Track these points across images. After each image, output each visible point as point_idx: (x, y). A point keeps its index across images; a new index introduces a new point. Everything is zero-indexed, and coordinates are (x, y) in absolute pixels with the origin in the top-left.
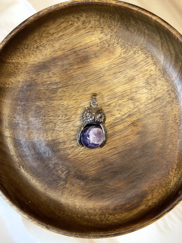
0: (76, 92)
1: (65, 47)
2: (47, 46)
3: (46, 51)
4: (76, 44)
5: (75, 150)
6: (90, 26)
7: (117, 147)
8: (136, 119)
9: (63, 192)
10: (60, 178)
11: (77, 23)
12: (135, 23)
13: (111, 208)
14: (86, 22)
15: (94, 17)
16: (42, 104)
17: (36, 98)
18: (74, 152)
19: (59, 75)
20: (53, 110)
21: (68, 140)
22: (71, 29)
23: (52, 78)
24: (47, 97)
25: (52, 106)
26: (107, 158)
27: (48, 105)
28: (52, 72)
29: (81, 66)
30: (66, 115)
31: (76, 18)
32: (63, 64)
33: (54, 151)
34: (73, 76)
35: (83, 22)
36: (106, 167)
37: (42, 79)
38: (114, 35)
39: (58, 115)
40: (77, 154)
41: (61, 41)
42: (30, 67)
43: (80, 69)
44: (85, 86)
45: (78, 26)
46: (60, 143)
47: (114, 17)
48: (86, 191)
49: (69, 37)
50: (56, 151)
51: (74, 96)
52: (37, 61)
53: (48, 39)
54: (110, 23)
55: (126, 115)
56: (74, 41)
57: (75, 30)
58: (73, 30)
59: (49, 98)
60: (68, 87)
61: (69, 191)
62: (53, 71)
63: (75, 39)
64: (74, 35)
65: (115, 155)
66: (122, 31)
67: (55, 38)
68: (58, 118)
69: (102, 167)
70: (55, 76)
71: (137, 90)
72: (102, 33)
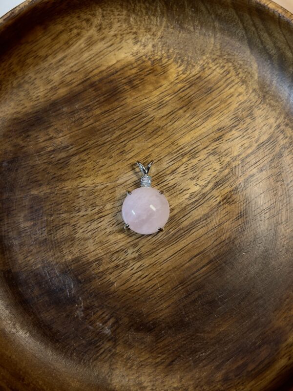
0: (106, 158)
1: (72, 78)
2: (37, 82)
3: (37, 92)
4: (91, 69)
5: (124, 273)
6: (112, 33)
7: (204, 251)
8: (231, 189)
9: (113, 364)
10: (101, 336)
11: (88, 31)
12: (194, 12)
13: (218, 380)
14: (104, 27)
15: (117, 13)
16: (44, 192)
17: (29, 182)
18: (120, 277)
19: (68, 132)
20: (66, 199)
21: (105, 255)
22: (77, 44)
23: (55, 140)
24: (51, 178)
25: (63, 192)
26: (190, 276)
27: (56, 193)
28: (53, 128)
29: (107, 109)
30: (94, 205)
31: (84, 22)
32: (72, 111)
33: (79, 282)
34: (96, 130)
35: (99, 27)
36: (189, 294)
37: (36, 144)
38: (160, 43)
39: (77, 208)
40: (128, 281)
41: (63, 69)
42: (10, 126)
43: (107, 115)
44: (122, 144)
45: (91, 37)
46: (90, 263)
47: (153, 8)
48: (160, 353)
49: (76, 60)
50: (84, 281)
51: (103, 166)
52: (22, 113)
53: (37, 68)
54: (148, 22)
55: (210, 186)
56: (87, 66)
57: (85, 46)
58: (83, 45)
59: (55, 177)
60: (88, 151)
61: (125, 360)
62: (56, 127)
63: (89, 62)
64: (86, 55)
65: (204, 266)
66: (172, 33)
67: (51, 66)
68: (78, 214)
69: (183, 296)
70: (61, 135)
71: (221, 134)
72: (136, 43)
